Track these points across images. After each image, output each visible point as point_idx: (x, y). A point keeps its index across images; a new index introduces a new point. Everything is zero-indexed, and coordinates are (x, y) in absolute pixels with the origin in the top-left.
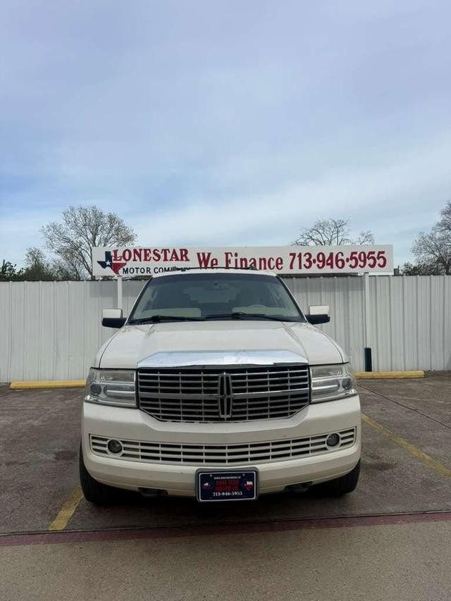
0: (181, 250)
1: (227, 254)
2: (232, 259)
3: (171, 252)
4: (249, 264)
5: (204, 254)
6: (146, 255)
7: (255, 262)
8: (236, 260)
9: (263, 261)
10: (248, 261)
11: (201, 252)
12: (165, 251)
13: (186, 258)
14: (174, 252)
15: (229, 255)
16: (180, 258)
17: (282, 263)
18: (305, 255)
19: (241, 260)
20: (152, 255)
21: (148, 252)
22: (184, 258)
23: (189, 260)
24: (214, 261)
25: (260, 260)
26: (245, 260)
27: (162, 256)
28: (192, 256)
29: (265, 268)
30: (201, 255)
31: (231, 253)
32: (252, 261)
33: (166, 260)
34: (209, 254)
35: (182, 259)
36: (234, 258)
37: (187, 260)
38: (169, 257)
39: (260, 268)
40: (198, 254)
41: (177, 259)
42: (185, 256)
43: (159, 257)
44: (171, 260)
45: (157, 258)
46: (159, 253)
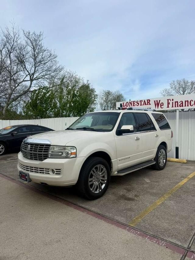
0: (147, 100)
2: (171, 102)
3: (143, 102)
4: (179, 104)
5: (157, 101)
6: (134, 104)
7: (182, 103)
8: (173, 102)
9: (187, 102)
10: (179, 102)
11: (156, 100)
12: (141, 101)
13: (149, 103)
14: (145, 101)
15: (169, 100)
16: (147, 104)
19: (175, 102)
20: (136, 103)
21: (134, 102)
22: (149, 104)
24: (162, 104)
25: (185, 101)
26: (177, 102)
27: (140, 103)
28: (152, 102)
29: (188, 106)
30: (156, 102)
31: (170, 99)
32: (181, 102)
33: (141, 105)
34: (160, 101)
35: (148, 104)
36: (172, 101)
37: (150, 104)
38: (142, 104)
39: (185, 106)
40: (155, 101)
41: (146, 104)
42: (149, 102)
43: (138, 104)
44: (143, 105)
45: (138, 105)
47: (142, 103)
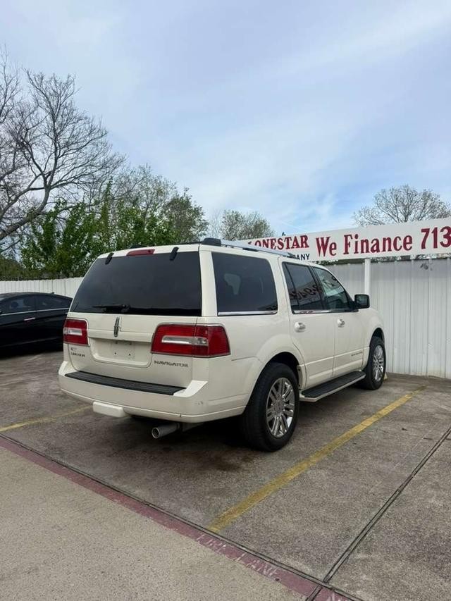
0: (302, 237)
1: (346, 237)
2: (352, 242)
3: (293, 239)
4: (370, 246)
5: (322, 239)
6: (272, 245)
7: (377, 244)
8: (356, 243)
9: (387, 242)
10: (370, 242)
11: (320, 237)
12: (288, 239)
13: (306, 244)
14: (296, 240)
15: (349, 237)
16: (300, 245)
17: (411, 242)
18: (442, 230)
19: (362, 242)
20: (277, 244)
21: (274, 241)
22: (304, 245)
23: (308, 247)
24: (333, 245)
25: (384, 240)
26: (367, 241)
27: (285, 244)
28: (312, 242)
29: (390, 250)
30: (320, 240)
31: (351, 235)
32: (375, 242)
33: (288, 248)
34: (328, 238)
35: (302, 246)
36: (355, 240)
37: (307, 246)
38: (291, 245)
39: (384, 250)
40: (317, 239)
41: (298, 246)
42: (305, 242)
43: (282, 245)
44: (293, 248)
45: (280, 247)
46: (283, 242)
47: (291, 243)
